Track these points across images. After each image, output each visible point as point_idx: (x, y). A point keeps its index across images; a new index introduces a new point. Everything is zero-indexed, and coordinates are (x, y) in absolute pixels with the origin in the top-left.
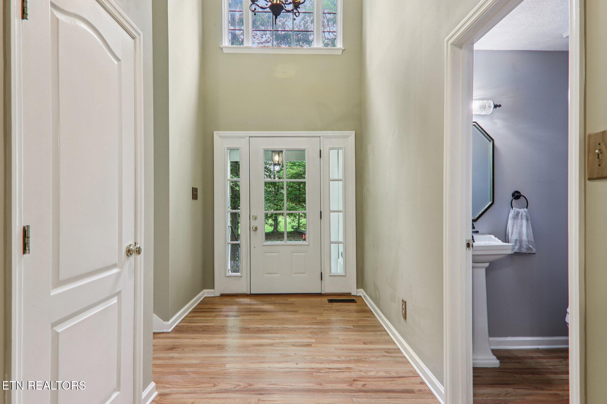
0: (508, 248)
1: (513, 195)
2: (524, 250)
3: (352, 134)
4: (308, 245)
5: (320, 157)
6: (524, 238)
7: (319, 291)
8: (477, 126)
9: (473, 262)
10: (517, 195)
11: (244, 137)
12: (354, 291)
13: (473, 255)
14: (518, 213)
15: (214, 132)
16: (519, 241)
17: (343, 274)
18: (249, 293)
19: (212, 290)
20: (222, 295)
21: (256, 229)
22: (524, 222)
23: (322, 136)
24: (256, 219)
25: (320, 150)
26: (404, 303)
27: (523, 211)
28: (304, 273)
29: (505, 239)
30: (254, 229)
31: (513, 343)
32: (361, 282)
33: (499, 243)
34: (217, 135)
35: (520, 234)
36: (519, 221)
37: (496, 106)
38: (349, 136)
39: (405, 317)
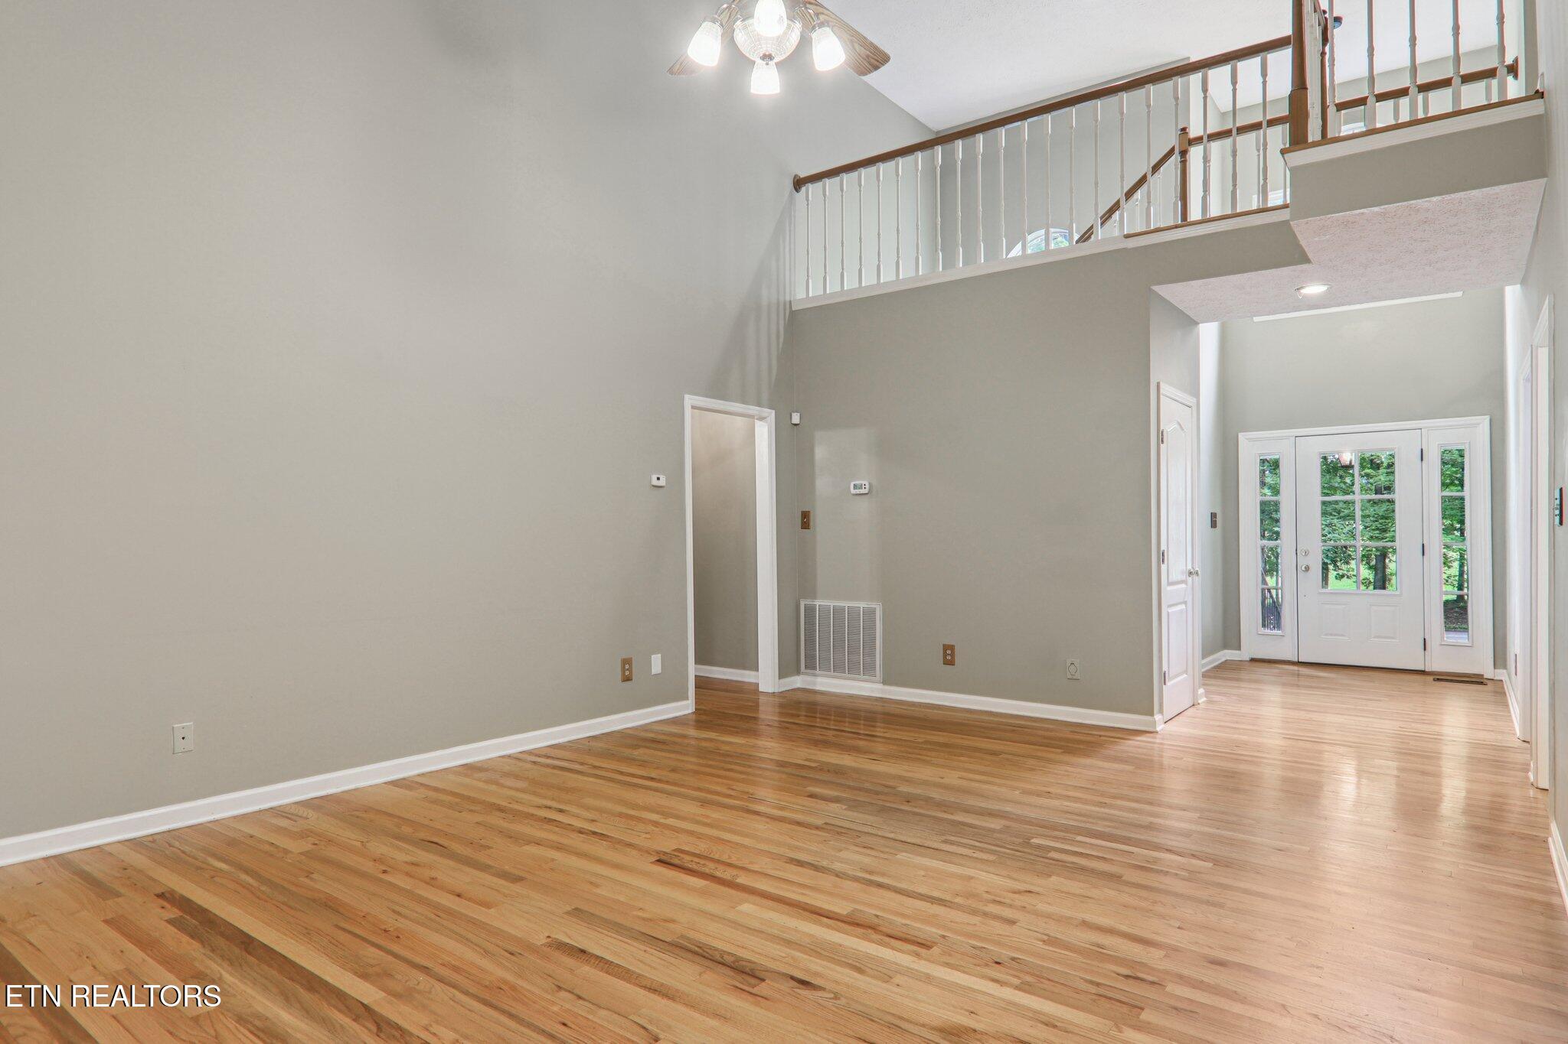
3: (1485, 420)
4: (1400, 595)
5: (1422, 460)
7: (1421, 668)
11: (1288, 437)
12: (1486, 670)
15: (1241, 436)
17: (1467, 643)
18: (1296, 660)
19: (1237, 652)
20: (1253, 660)
21: (1307, 569)
23: (1425, 428)
24: (1306, 553)
25: (1422, 450)
28: (1393, 638)
30: (1303, 569)
32: (1502, 659)
34: (1242, 437)
38: (1480, 425)
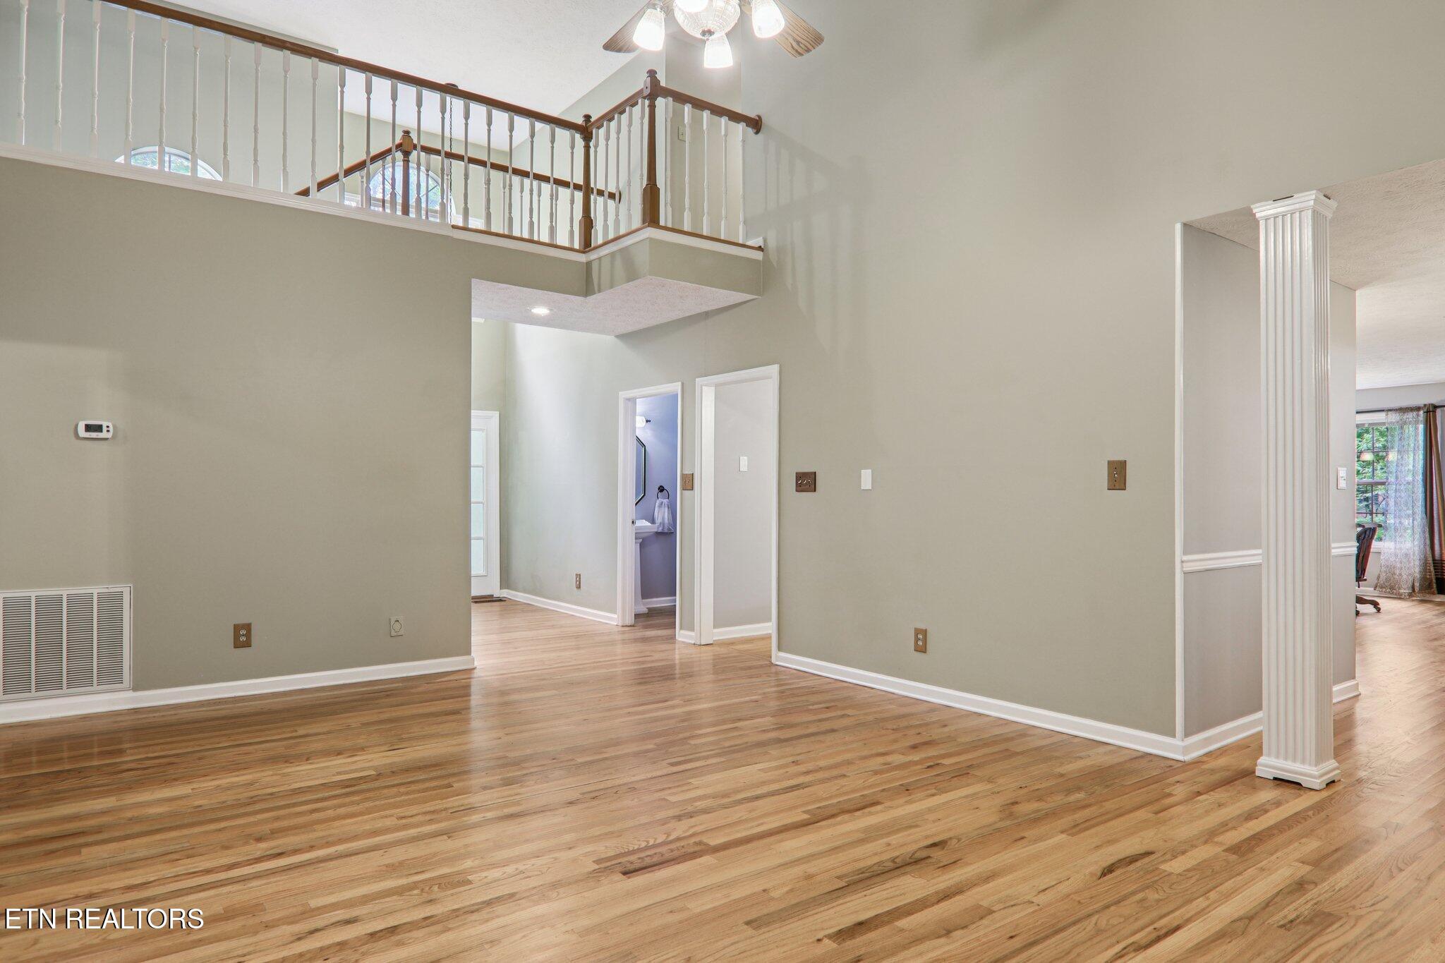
0: (654, 528)
1: (659, 489)
2: (666, 531)
3: (496, 415)
6: (666, 521)
8: (638, 440)
9: (636, 539)
10: (661, 489)
12: (497, 593)
13: (636, 533)
14: (662, 502)
16: (663, 524)
17: (484, 574)
22: (666, 509)
26: (579, 576)
27: (666, 501)
29: (653, 522)
31: (657, 602)
32: (506, 581)
33: (648, 524)
35: (663, 518)
36: (663, 508)
37: (647, 421)
38: (492, 417)
39: (579, 587)
